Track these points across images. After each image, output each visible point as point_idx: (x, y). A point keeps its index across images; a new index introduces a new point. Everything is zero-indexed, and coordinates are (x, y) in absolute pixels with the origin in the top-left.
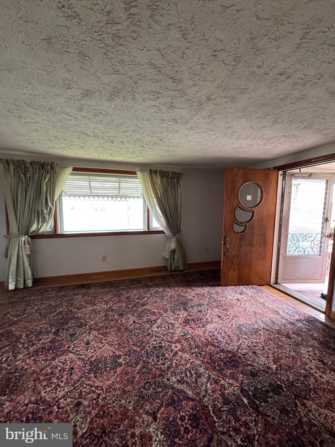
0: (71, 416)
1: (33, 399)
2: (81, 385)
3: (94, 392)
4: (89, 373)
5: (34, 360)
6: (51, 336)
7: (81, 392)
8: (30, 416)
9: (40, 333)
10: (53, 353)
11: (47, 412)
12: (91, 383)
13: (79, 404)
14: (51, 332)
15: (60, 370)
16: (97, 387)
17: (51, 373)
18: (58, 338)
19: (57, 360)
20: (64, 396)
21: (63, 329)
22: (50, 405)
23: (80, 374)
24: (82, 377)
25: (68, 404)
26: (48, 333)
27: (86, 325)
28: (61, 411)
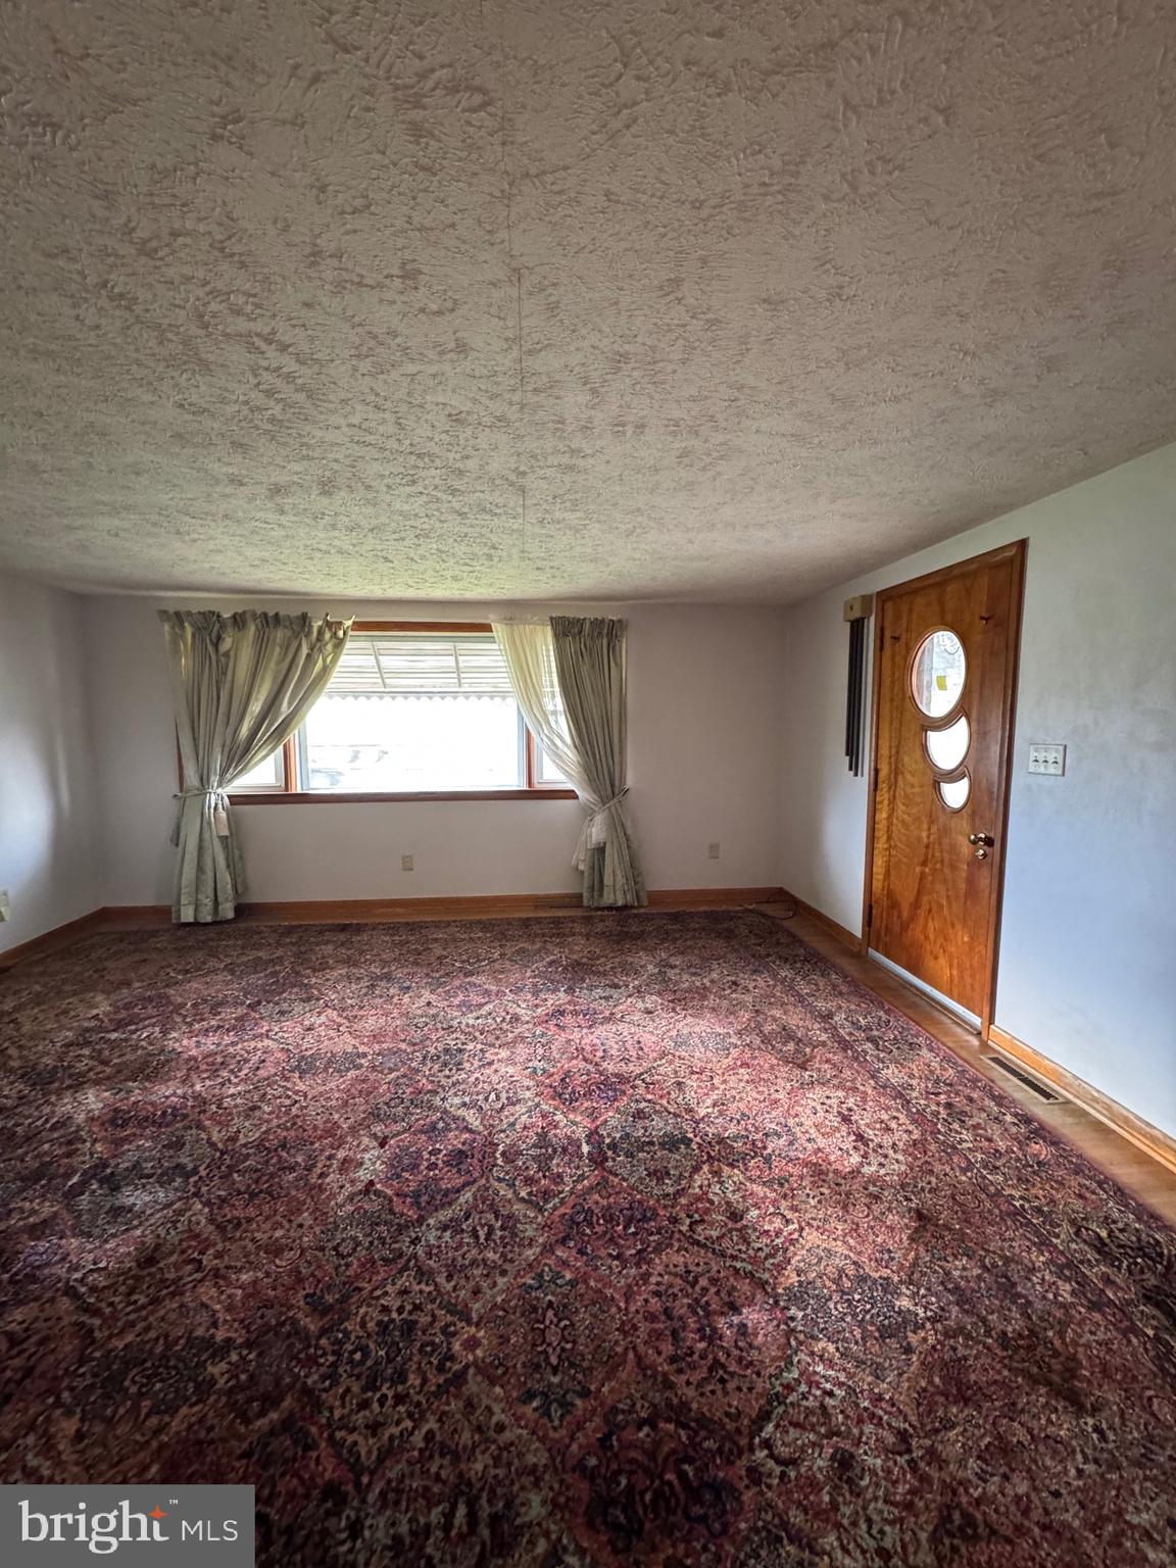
0: (236, 1120)
1: (179, 1092)
2: (268, 1085)
3: (289, 1097)
4: (292, 1071)
5: (198, 1042)
6: (241, 1011)
7: (264, 1094)
8: (170, 1110)
9: (221, 1004)
10: (236, 1035)
11: (197, 1110)
12: (289, 1085)
13: (254, 1108)
14: (242, 1004)
15: (239, 1062)
16: (296, 1093)
17: (222, 1063)
18: (253, 1014)
19: (240, 1046)
20: (232, 1095)
21: (268, 1002)
22: (205, 1103)
23: (273, 1071)
24: (276, 1074)
25: (236, 1106)
26: (236, 1004)
27: (318, 999)
28: (220, 1111)
